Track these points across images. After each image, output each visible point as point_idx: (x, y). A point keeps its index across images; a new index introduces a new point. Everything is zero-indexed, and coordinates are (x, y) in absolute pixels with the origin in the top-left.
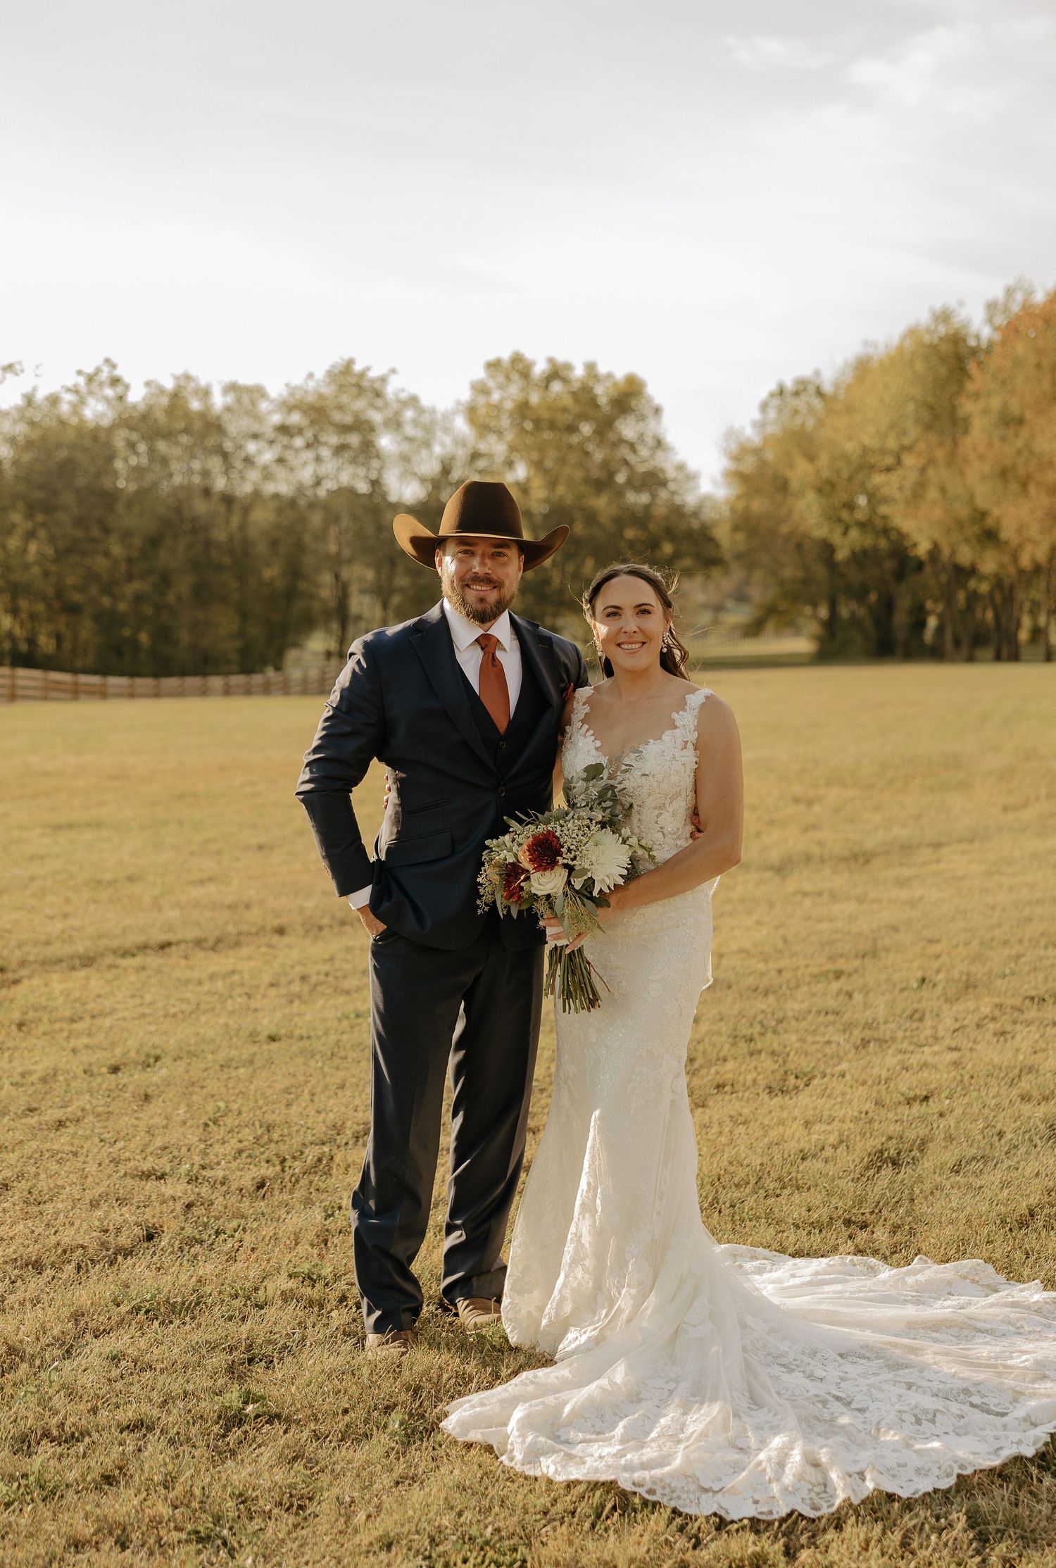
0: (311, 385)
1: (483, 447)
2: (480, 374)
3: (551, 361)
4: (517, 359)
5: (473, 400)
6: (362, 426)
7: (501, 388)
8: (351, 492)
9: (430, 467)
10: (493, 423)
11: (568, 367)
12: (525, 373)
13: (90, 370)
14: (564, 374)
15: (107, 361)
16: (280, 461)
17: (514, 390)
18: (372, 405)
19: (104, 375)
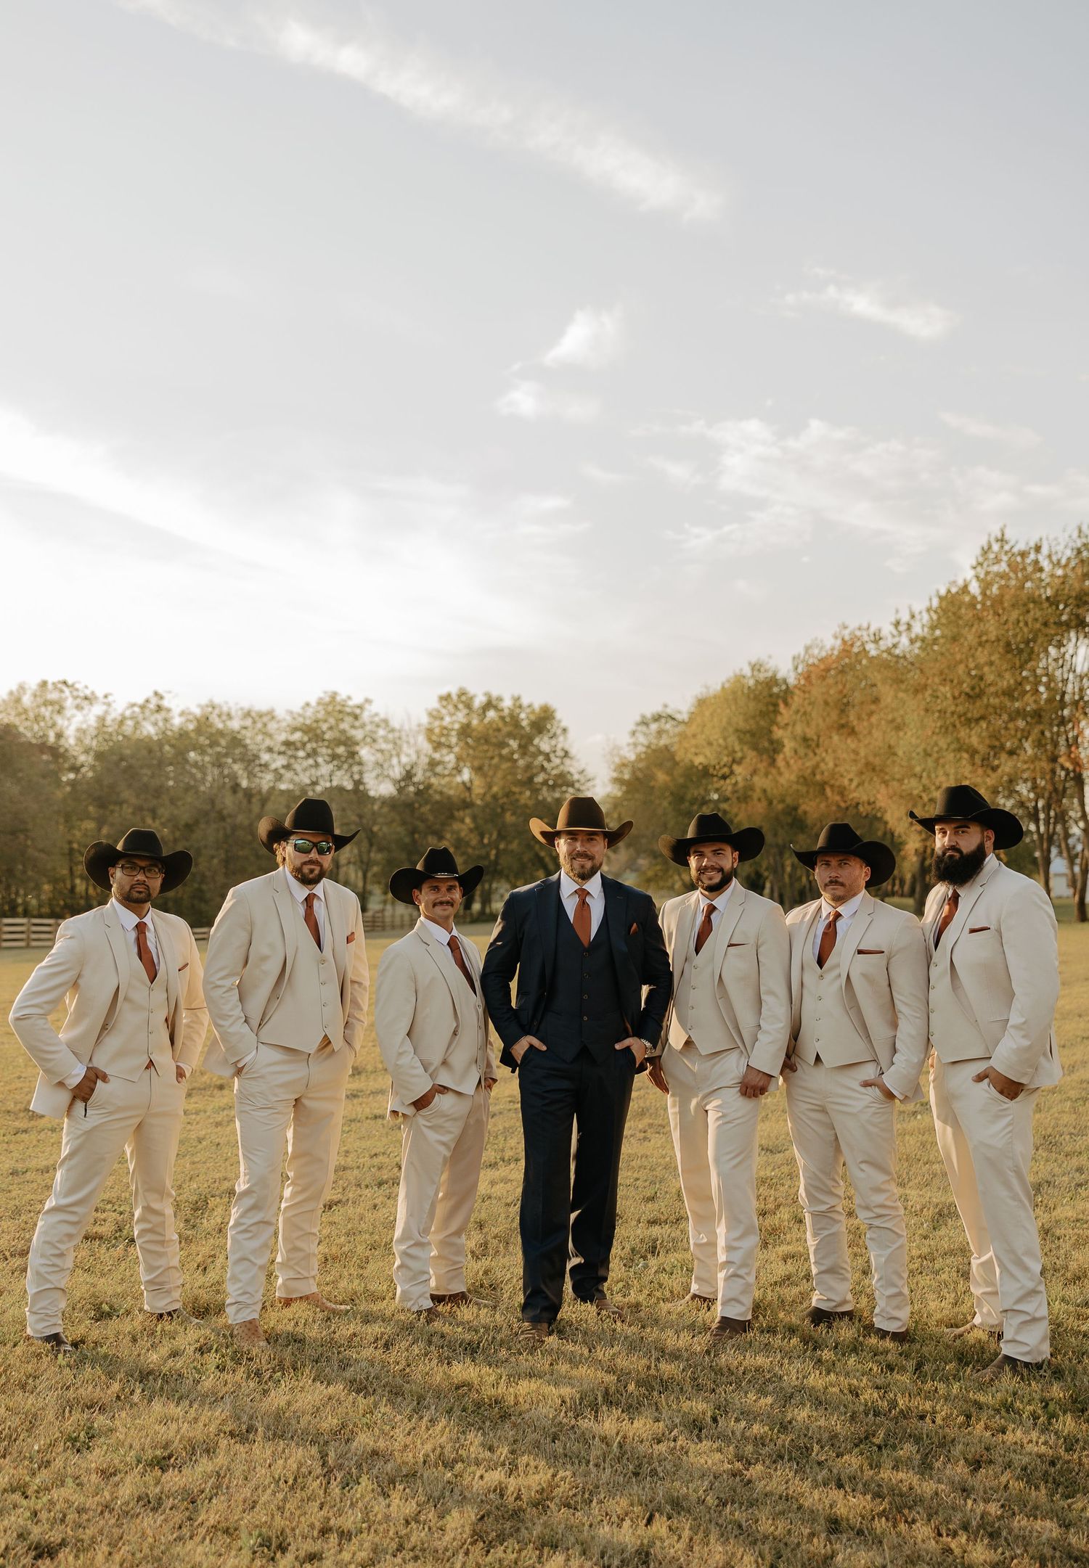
0: (309, 712)
1: (437, 756)
2: (434, 704)
3: (487, 694)
4: (462, 693)
5: (430, 723)
6: (348, 742)
7: (452, 715)
8: (341, 789)
9: (397, 773)
10: (443, 740)
11: (500, 699)
12: (468, 706)
13: (141, 701)
14: (494, 703)
15: (156, 694)
16: (288, 767)
17: (461, 717)
18: (353, 727)
19: (152, 706)
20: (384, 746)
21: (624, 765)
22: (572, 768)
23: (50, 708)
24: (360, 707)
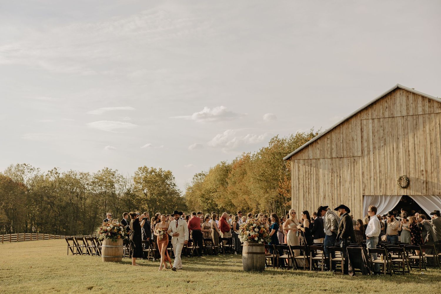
0: (100, 173)
1: (137, 186)
2: (137, 170)
3: (152, 168)
4: (145, 167)
5: (135, 176)
6: (111, 182)
9: (126, 191)
10: (139, 181)
11: (156, 169)
12: (147, 172)
13: (51, 170)
14: (154, 171)
15: (55, 168)
17: (144, 174)
18: (113, 178)
19: (54, 171)
20: (121, 183)
21: (190, 188)
22: (176, 188)
23: (20, 172)
24: (115, 172)
